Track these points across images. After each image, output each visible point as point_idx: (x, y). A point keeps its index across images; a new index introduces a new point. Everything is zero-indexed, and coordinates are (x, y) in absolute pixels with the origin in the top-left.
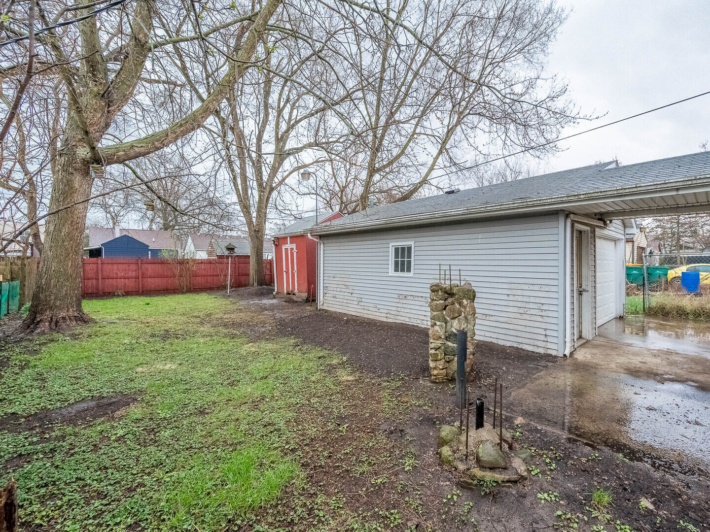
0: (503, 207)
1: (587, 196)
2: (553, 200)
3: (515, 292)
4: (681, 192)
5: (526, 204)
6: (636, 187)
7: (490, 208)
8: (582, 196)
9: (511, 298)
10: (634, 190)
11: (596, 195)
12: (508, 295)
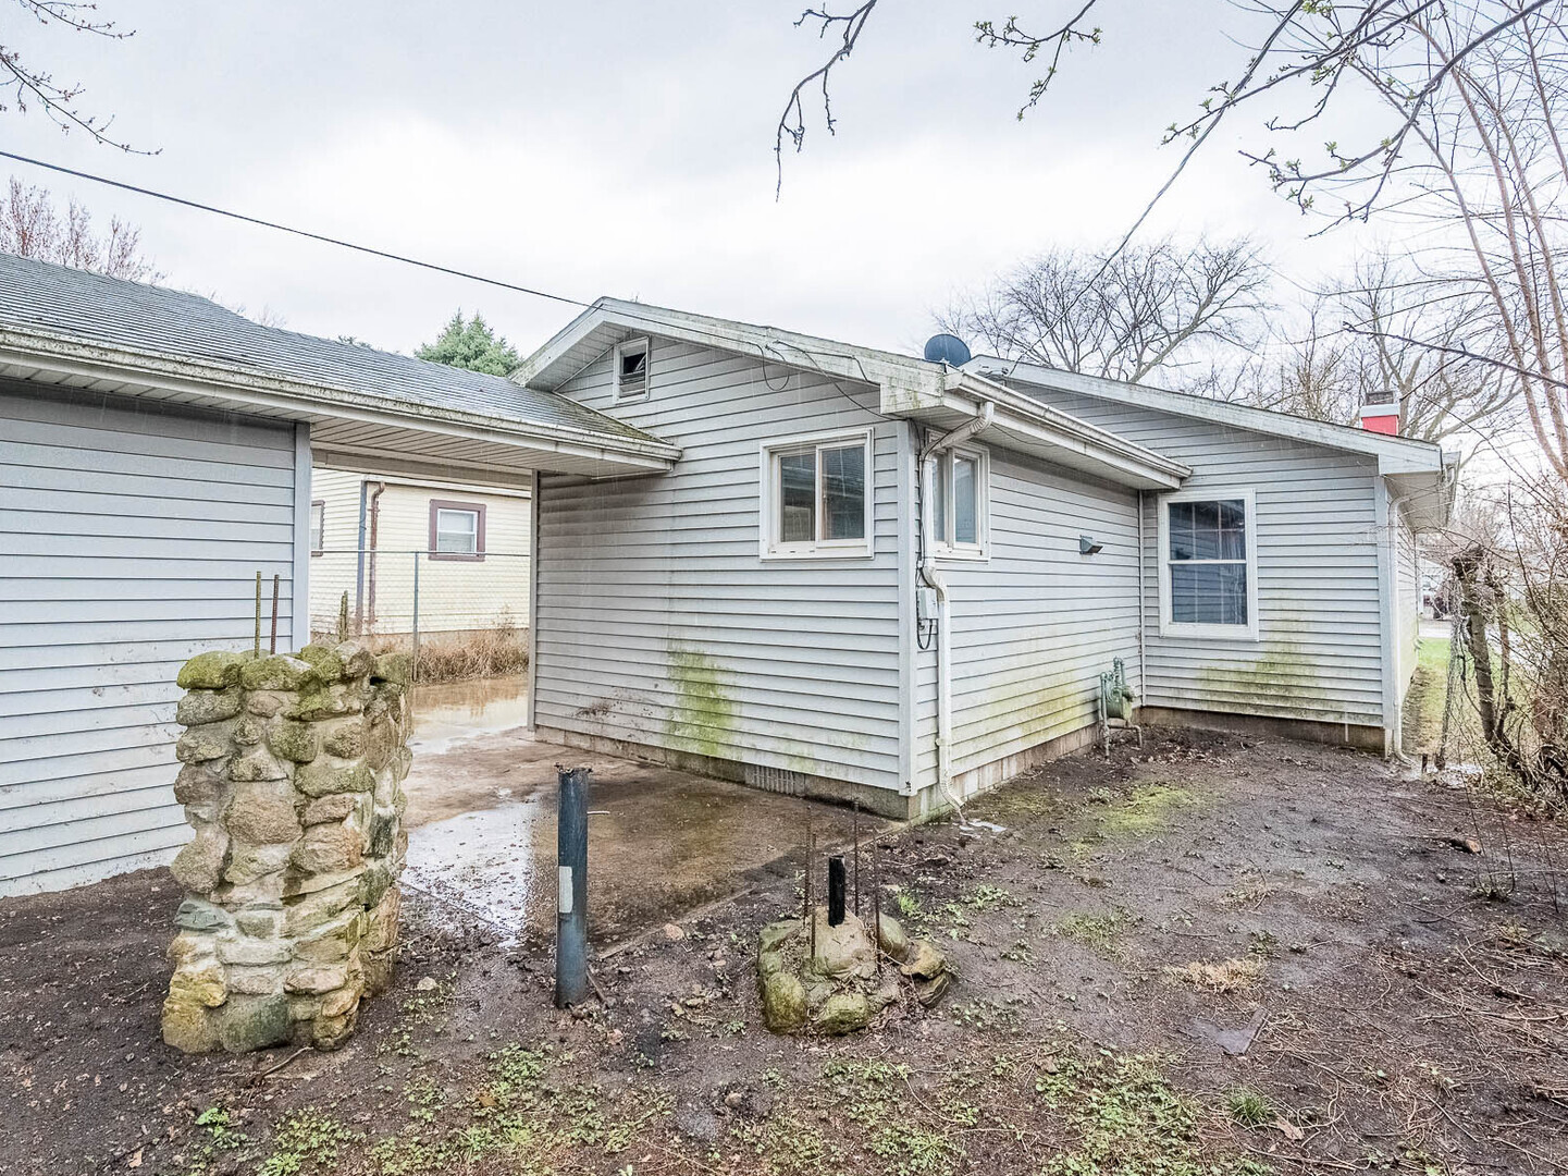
0: (187, 370)
1: (436, 413)
2: (358, 400)
3: (128, 675)
4: (561, 450)
5: (276, 385)
6: (519, 423)
7: (127, 359)
8: (426, 411)
9: (110, 698)
10: (514, 426)
11: (453, 416)
12: (96, 689)
